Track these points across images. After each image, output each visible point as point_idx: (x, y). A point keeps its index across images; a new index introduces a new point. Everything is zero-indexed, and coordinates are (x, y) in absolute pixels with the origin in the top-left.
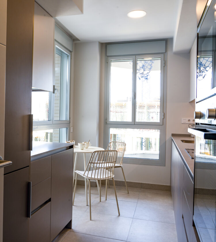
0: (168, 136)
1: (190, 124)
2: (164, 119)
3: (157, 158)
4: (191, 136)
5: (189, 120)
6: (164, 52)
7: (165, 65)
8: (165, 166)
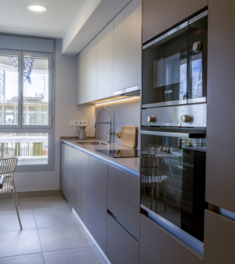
0: (57, 139)
1: (78, 126)
2: (53, 122)
3: (46, 162)
4: (79, 138)
5: (76, 123)
6: (53, 52)
7: (53, 66)
8: (54, 170)
